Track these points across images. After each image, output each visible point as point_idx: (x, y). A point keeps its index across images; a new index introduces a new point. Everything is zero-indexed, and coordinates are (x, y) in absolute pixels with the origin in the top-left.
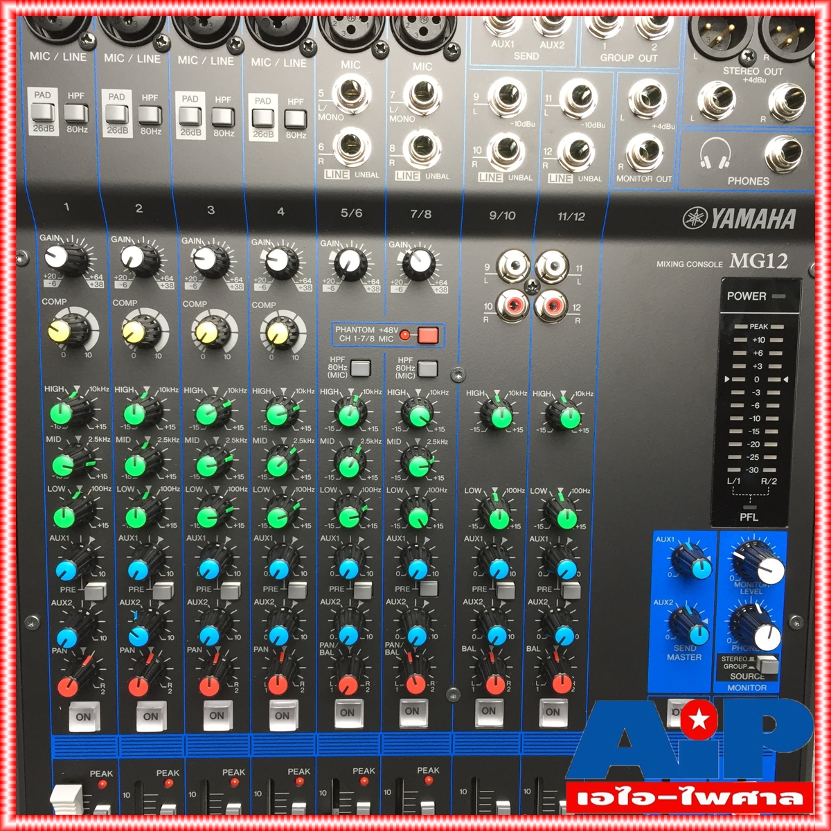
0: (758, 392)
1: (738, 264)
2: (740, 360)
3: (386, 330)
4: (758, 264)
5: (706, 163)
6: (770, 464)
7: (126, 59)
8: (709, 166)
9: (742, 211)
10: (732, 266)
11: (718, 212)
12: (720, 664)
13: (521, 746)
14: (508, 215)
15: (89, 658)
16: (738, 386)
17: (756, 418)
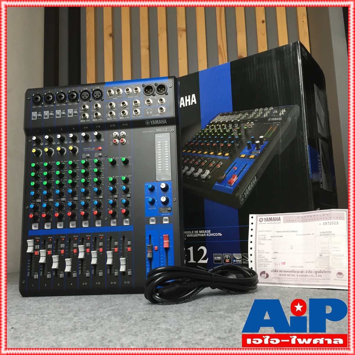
1: (158, 131)
3: (93, 148)
4: (161, 131)
5: (148, 113)
6: (167, 168)
7: (48, 106)
9: (156, 121)
11: (152, 121)
12: (160, 209)
13: (120, 229)
14: (114, 125)
16: (159, 153)
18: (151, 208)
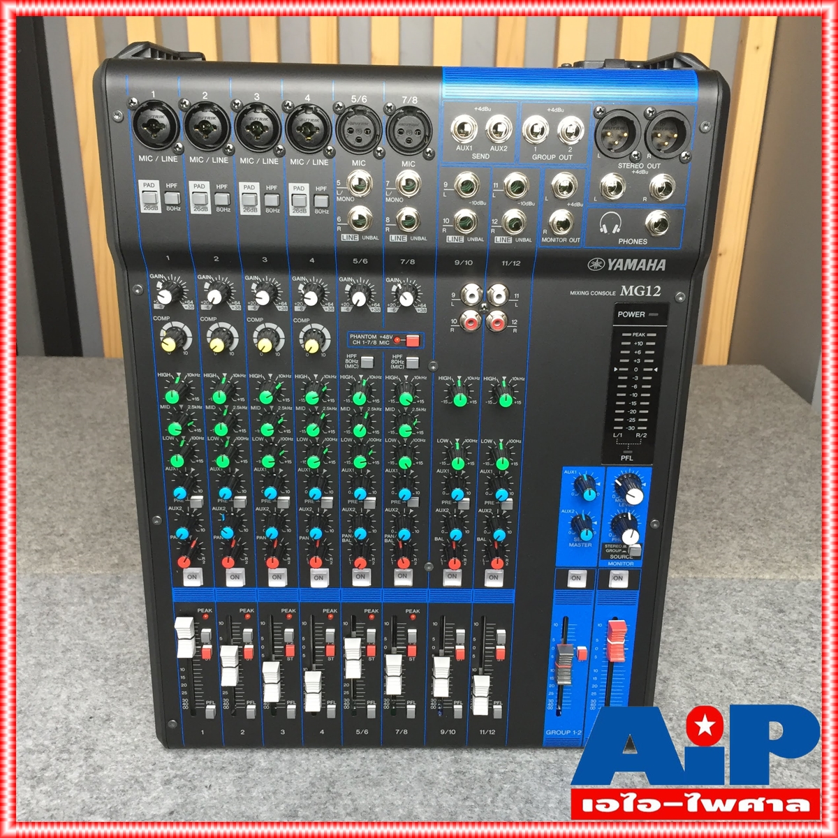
0: (637, 378)
1: (626, 293)
2: (625, 356)
3: (384, 337)
4: (640, 293)
5: (604, 229)
6: (643, 424)
7: (205, 160)
8: (606, 232)
9: (628, 261)
10: (622, 295)
11: (612, 261)
12: (604, 549)
13: (472, 597)
14: (467, 262)
15: (195, 542)
16: (623, 374)
17: (635, 395)
18: (577, 542)
